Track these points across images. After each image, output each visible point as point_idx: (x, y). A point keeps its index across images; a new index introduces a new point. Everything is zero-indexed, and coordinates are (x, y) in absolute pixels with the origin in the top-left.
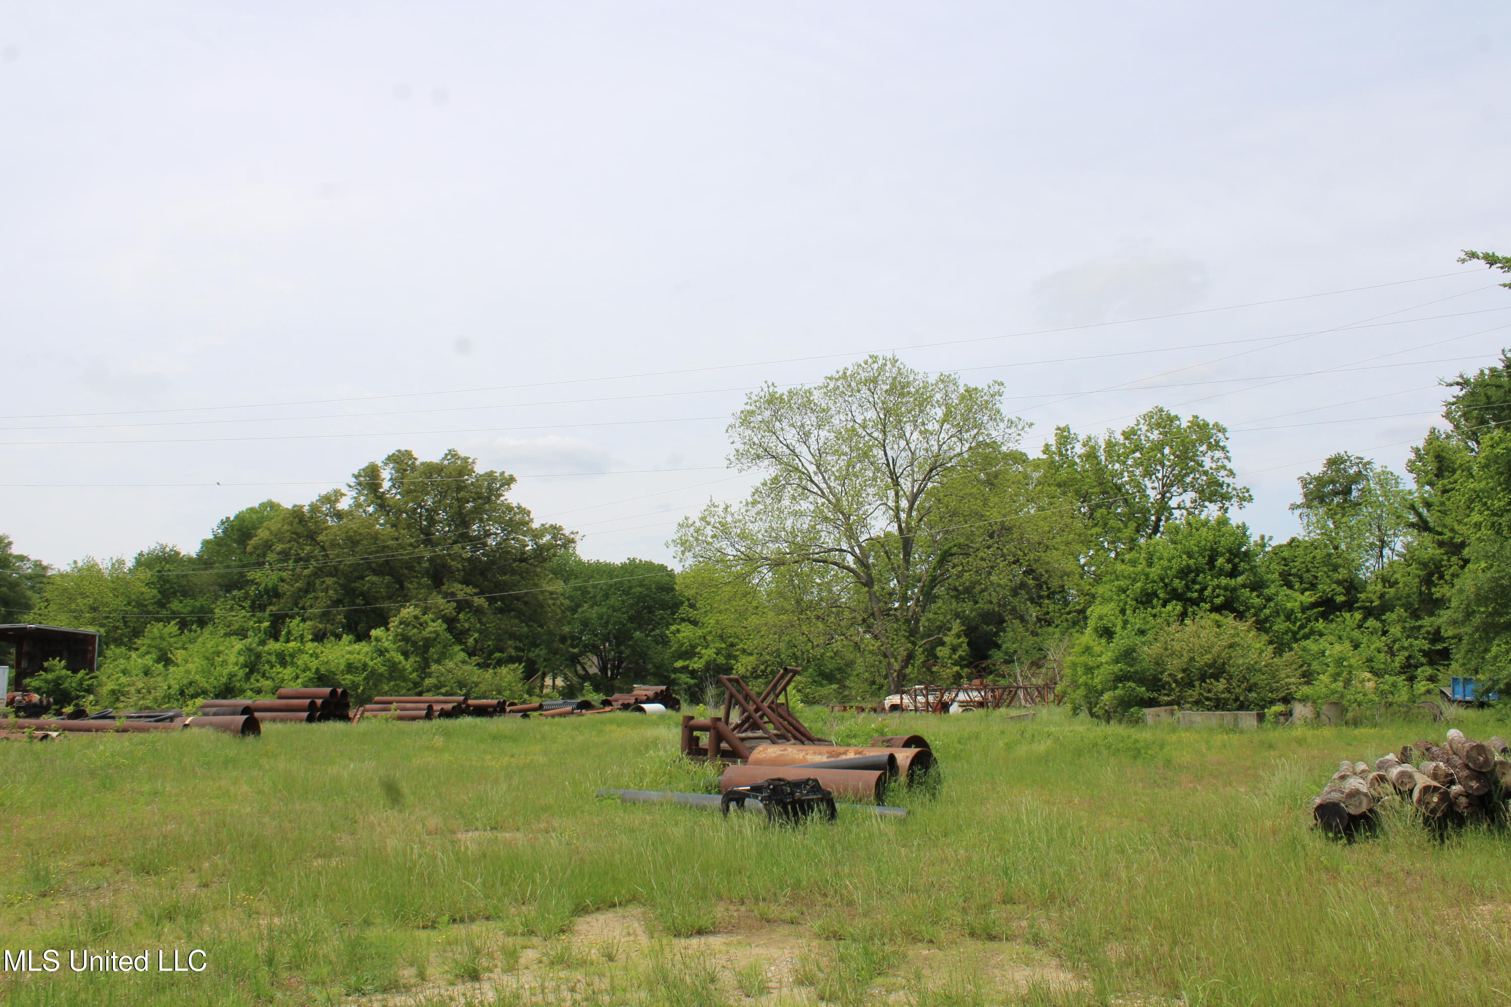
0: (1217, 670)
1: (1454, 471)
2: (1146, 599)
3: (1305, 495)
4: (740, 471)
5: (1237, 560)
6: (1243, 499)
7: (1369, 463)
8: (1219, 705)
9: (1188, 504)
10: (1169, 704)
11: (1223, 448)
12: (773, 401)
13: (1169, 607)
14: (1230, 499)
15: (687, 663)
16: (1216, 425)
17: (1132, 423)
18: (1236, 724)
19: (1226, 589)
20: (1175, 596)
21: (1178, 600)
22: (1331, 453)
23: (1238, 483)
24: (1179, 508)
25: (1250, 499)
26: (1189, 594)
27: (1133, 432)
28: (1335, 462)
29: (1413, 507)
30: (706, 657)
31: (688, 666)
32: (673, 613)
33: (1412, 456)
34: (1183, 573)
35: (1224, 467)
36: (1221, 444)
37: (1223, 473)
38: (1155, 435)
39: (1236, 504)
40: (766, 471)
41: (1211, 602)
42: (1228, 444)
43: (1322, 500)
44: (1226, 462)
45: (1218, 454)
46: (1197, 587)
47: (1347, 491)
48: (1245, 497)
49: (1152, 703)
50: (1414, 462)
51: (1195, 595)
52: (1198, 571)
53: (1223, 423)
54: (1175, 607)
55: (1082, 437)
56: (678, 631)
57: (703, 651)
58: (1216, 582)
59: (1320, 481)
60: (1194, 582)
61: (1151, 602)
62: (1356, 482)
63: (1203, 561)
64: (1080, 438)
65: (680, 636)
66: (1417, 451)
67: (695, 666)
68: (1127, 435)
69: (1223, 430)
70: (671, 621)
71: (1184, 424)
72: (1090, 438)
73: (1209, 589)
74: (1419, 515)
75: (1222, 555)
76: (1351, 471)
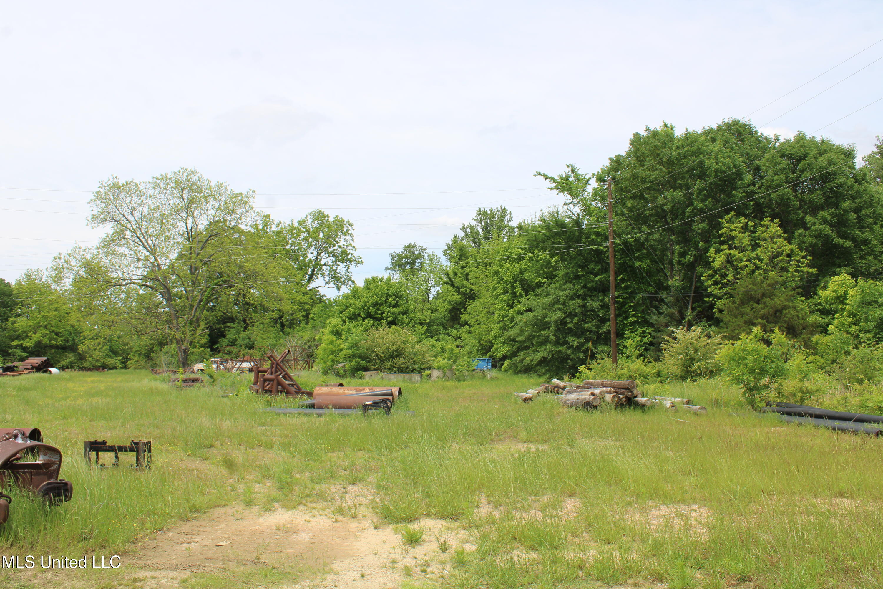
0: (399, 353)
1: (467, 258)
2: (354, 317)
3: (392, 263)
4: (93, 228)
5: (397, 299)
6: (357, 262)
7: (425, 249)
8: (400, 370)
9: (330, 263)
10: (375, 370)
11: (351, 234)
12: (115, 186)
13: (366, 321)
14: (351, 262)
15: (21, 342)
16: (348, 221)
17: (304, 217)
18: (411, 380)
19: (393, 313)
20: (369, 315)
21: (371, 318)
22: (407, 243)
23: (356, 254)
24: (325, 265)
25: (362, 263)
26: (376, 316)
27: (304, 221)
28: (409, 248)
29: (447, 274)
30: (35, 339)
31: (22, 345)
32: (12, 310)
33: (446, 248)
34: (375, 304)
35: (350, 245)
36: (350, 232)
37: (350, 248)
38: (315, 225)
39: (354, 265)
40: (109, 229)
41: (386, 320)
42: (354, 233)
43: (400, 266)
44: (351, 242)
45: (348, 237)
46: (380, 312)
47: (413, 263)
48: (359, 262)
49: (366, 369)
50: (446, 251)
51: (380, 316)
52: (381, 304)
53: (351, 221)
54: (369, 322)
55: (276, 222)
56: (15, 322)
57: (34, 335)
58: (388, 310)
59: (400, 257)
60: (378, 309)
61: (357, 318)
62: (418, 258)
63: (383, 299)
64: (275, 223)
65: (16, 325)
66: (448, 245)
67: (28, 344)
68: (300, 223)
69: (351, 225)
70: (10, 315)
71: (331, 219)
72: (280, 223)
73: (386, 313)
74: (450, 278)
75: (391, 296)
76: (416, 253)
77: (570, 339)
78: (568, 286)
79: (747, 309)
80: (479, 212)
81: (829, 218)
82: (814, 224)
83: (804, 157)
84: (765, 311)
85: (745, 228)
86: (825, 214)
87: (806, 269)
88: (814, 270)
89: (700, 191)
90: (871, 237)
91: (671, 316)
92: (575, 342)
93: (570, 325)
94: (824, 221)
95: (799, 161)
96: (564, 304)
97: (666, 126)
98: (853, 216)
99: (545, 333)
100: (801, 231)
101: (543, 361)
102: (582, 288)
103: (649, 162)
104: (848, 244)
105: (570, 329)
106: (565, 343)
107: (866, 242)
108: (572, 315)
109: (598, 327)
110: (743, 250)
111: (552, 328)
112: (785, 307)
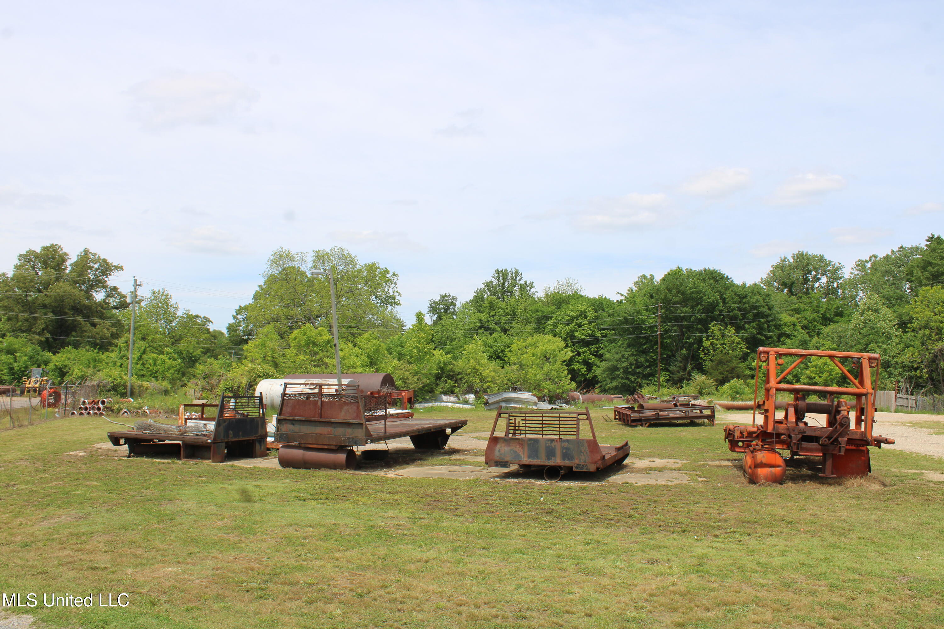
77: (630, 377)
78: (629, 349)
79: (720, 367)
80: (497, 271)
81: (755, 326)
82: (749, 328)
83: (746, 297)
84: (728, 369)
85: (720, 330)
86: (754, 324)
87: (744, 349)
88: (748, 351)
89: (699, 310)
90: (773, 335)
91: (680, 367)
92: (632, 378)
93: (630, 370)
94: (754, 328)
95: (744, 298)
96: (627, 359)
97: (679, 268)
98: (766, 325)
99: (617, 373)
100: (743, 331)
101: (616, 388)
102: (636, 351)
103: (674, 292)
104: (763, 338)
105: (630, 372)
106: (628, 379)
107: (771, 337)
108: (631, 364)
109: (643, 371)
110: (717, 340)
111: (622, 370)
112: (736, 367)
